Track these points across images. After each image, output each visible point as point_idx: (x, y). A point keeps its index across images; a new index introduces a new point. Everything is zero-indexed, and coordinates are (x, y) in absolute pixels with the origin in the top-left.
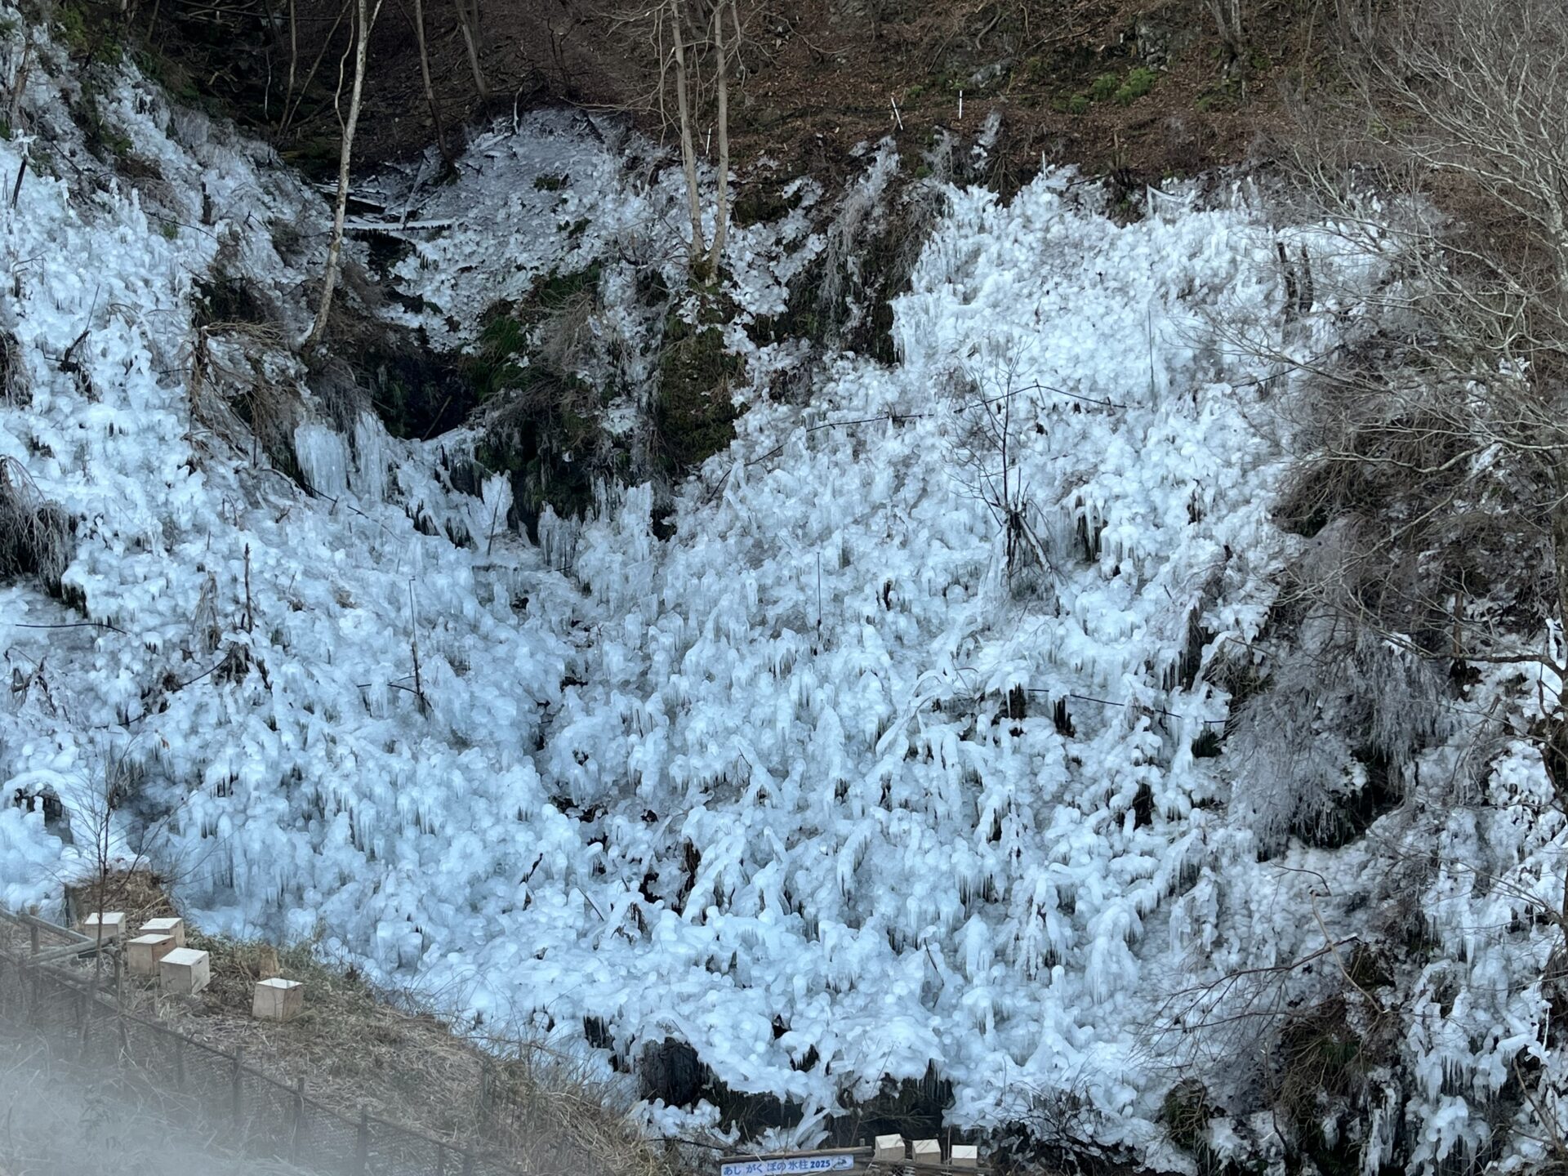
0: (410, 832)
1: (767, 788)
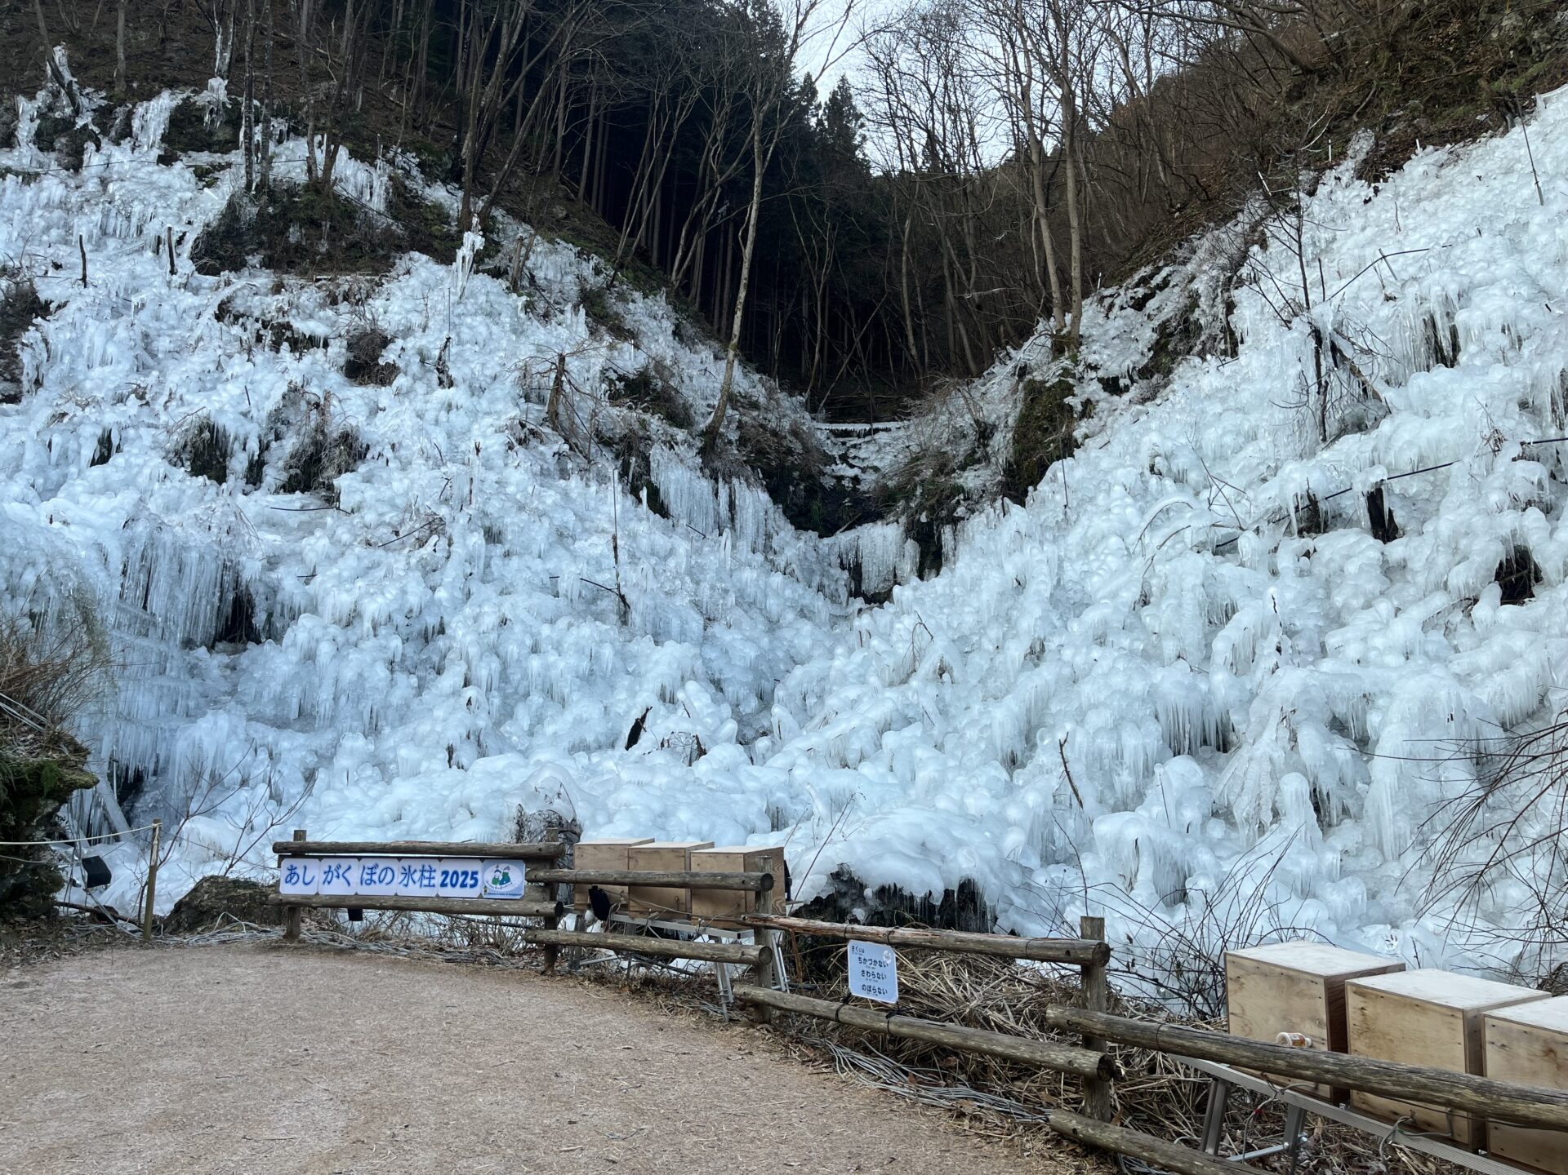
0: (536, 699)
1: (947, 658)
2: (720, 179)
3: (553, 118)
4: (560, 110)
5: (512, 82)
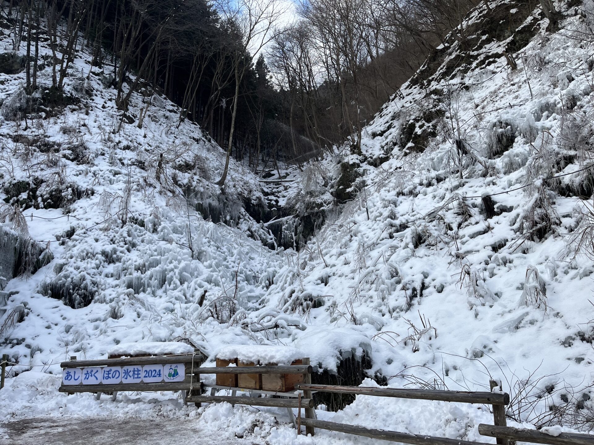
2: (219, 88)
3: (153, 63)
4: (156, 61)
5: (137, 49)
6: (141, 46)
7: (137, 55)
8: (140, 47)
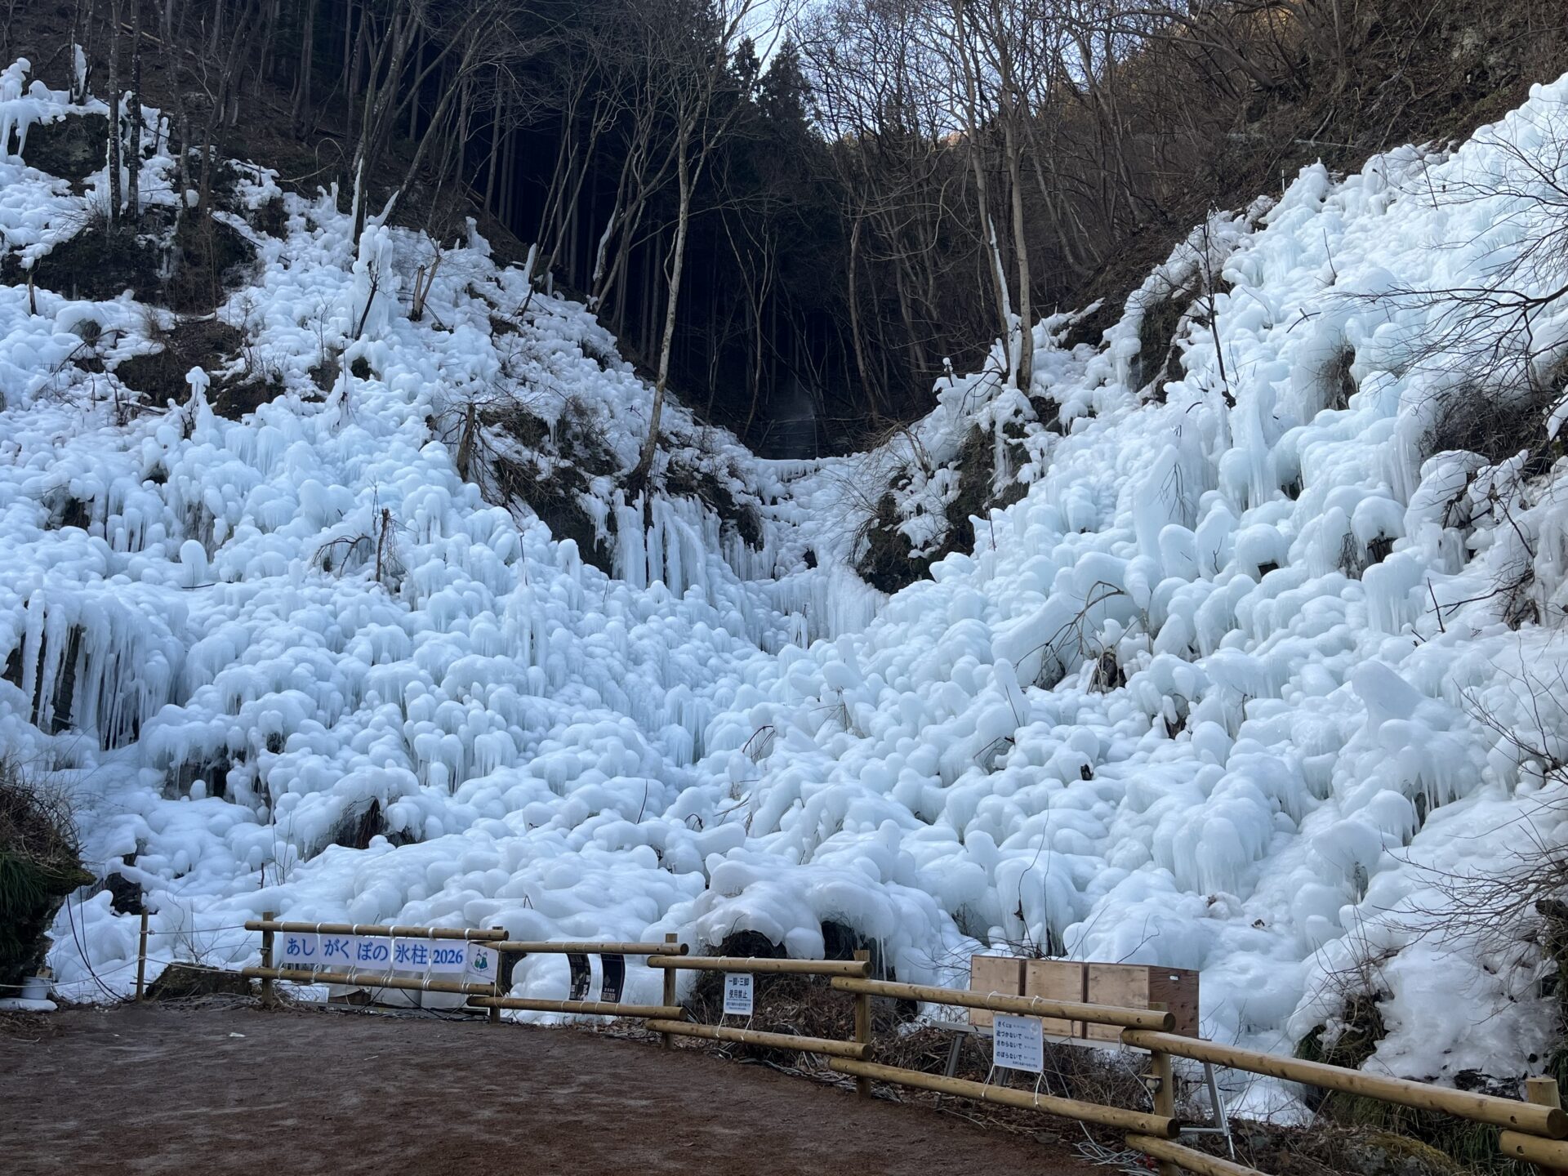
2: (643, 191)
3: (453, 125)
4: (462, 118)
5: (408, 88)
6: (419, 79)
7: (410, 104)
8: (417, 83)
